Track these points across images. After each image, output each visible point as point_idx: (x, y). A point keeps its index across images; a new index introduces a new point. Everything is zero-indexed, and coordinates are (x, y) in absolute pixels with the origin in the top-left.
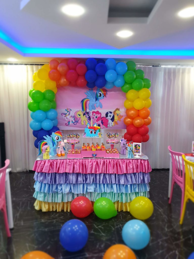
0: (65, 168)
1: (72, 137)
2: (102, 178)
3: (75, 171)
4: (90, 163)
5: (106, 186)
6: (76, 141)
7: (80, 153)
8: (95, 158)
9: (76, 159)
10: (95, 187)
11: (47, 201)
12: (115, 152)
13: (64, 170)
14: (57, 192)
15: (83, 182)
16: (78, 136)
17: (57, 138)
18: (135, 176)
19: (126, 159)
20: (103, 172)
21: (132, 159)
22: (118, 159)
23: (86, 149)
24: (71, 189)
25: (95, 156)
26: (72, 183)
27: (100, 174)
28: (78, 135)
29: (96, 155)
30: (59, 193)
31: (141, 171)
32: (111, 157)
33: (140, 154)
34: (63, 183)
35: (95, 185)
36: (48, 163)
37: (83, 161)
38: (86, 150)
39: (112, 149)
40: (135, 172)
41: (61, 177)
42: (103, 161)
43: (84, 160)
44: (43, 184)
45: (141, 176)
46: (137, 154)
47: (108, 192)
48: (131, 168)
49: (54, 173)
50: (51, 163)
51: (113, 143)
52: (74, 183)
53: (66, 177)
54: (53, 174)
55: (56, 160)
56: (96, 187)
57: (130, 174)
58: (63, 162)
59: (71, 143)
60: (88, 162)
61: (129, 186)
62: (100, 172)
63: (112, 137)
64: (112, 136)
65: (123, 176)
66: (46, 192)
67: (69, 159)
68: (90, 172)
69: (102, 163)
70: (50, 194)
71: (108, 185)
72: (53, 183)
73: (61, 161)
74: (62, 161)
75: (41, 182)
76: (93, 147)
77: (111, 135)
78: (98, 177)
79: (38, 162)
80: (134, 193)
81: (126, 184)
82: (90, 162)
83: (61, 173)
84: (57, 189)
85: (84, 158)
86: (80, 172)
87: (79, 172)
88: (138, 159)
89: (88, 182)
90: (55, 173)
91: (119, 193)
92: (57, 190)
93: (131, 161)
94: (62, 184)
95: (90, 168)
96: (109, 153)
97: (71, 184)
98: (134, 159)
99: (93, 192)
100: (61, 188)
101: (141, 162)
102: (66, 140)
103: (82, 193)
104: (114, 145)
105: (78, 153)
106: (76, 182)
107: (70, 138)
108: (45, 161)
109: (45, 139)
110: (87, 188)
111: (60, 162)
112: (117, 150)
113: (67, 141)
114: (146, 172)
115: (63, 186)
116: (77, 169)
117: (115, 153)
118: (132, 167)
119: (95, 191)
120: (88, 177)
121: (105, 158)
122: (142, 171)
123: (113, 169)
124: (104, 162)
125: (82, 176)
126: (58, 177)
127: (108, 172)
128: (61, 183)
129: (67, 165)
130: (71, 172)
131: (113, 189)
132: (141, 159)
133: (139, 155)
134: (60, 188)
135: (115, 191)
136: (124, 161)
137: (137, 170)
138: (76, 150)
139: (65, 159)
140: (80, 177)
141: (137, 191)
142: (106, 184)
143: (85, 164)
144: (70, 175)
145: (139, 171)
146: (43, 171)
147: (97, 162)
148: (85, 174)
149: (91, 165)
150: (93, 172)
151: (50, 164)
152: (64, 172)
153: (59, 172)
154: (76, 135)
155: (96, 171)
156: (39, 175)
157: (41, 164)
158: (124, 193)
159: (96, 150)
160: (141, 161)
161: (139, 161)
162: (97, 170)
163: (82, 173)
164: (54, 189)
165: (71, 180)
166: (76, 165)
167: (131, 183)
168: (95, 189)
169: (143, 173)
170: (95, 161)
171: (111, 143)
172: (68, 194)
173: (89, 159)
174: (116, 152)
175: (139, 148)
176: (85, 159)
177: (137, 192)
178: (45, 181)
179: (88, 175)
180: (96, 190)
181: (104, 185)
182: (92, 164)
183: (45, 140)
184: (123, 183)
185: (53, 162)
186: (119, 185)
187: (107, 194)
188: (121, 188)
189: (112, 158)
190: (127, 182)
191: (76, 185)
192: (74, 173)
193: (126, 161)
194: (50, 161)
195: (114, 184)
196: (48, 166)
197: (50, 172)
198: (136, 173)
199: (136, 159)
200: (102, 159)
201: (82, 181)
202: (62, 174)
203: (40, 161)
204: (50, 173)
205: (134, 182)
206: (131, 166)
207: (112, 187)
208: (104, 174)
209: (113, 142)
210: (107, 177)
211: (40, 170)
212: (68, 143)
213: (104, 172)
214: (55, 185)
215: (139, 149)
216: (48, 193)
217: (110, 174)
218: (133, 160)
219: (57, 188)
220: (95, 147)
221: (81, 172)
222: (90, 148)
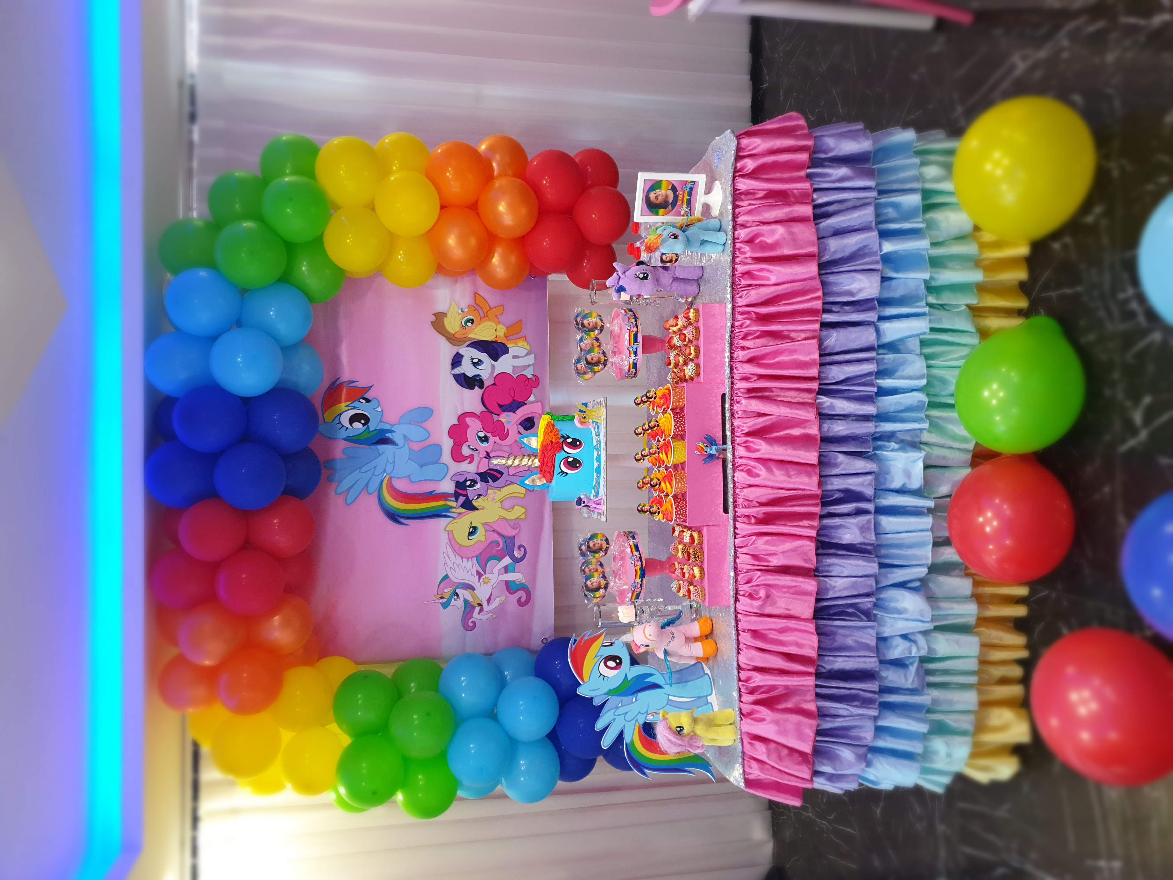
0: (792, 624)
1: (604, 577)
2: (842, 406)
3: (805, 561)
4: (758, 476)
5: (887, 383)
6: (624, 551)
7: (696, 535)
8: (729, 445)
9: (736, 557)
10: (897, 446)
11: (971, 718)
12: (689, 332)
13: (802, 625)
14: (923, 660)
15: (866, 512)
16: (599, 541)
17: (611, 664)
18: (830, 209)
19: (733, 262)
20: (807, 398)
21: (734, 229)
22: (733, 309)
23: (675, 497)
24: (902, 585)
25: (714, 448)
26: (872, 582)
27: (823, 416)
28: (591, 544)
29: (711, 442)
30: (930, 650)
31: (802, 173)
32: (723, 351)
33: (701, 179)
34: (873, 632)
35: (880, 443)
36: (762, 720)
37: (748, 517)
38: (680, 499)
39: (674, 347)
40: (807, 210)
41: (836, 645)
42: (743, 401)
43: (741, 511)
44: (881, 743)
45: (833, 178)
46: (700, 198)
47: (925, 371)
48: (786, 235)
49: (817, 686)
50: (757, 702)
51: (636, 341)
52: (876, 565)
53: (841, 613)
54: (819, 690)
55: (744, 675)
56: (890, 436)
57: (818, 239)
58: (755, 634)
59: (638, 580)
60: (751, 486)
61: (888, 247)
62: (809, 415)
63: (599, 346)
64: (596, 349)
65: (832, 278)
66: (922, 728)
67: (736, 600)
68: (809, 475)
69: (756, 405)
70: (935, 701)
71: (882, 368)
72: (874, 686)
73: (749, 647)
74: (746, 638)
75: (869, 756)
76: (663, 456)
77: (589, 352)
78: (839, 428)
79: (751, 777)
80: (931, 215)
81: (877, 262)
82: (750, 473)
83: (819, 641)
84: (907, 662)
85: (726, 511)
86: (813, 533)
87: (810, 538)
88: (735, 190)
89: (869, 484)
90: (818, 675)
91: (930, 305)
92: (912, 664)
93: (742, 233)
94: (877, 634)
95: (790, 476)
96: (698, 366)
97: (877, 583)
98: (735, 216)
99: (922, 454)
100: (899, 640)
101: (753, 175)
102: (620, 609)
103: (927, 521)
104: (644, 337)
105: (701, 544)
106: (869, 552)
107: (606, 588)
108: (746, 740)
109: (620, 736)
110: (901, 491)
111: (754, 653)
112: (677, 318)
113: (622, 603)
114: (810, 143)
115: (887, 632)
116: (795, 550)
117: (697, 329)
118: (780, 230)
119: (915, 445)
120: (837, 484)
121: (727, 391)
122: (800, 166)
123: (793, 340)
124: (753, 393)
125: (837, 521)
126: (840, 659)
127: (813, 372)
128: (872, 642)
129: (768, 610)
130: (810, 585)
131: (902, 340)
132: (735, 171)
133: (709, 190)
134: (897, 646)
135: (920, 326)
136: (748, 274)
137: (794, 196)
138: (680, 555)
139: (733, 622)
140: (841, 531)
141: (913, 200)
142: (876, 378)
143: (761, 504)
144: (827, 590)
145: (806, 186)
146: (807, 748)
147: (754, 434)
148: (824, 504)
149: (769, 470)
150: (812, 457)
151: (764, 712)
152: (811, 627)
153: (811, 652)
154: (594, 551)
155: (806, 440)
156: (827, 769)
157: (764, 758)
158: (926, 276)
159: (679, 443)
160: (742, 176)
161: (744, 184)
162: (796, 432)
163: (815, 523)
164: (903, 681)
165: (854, 586)
166: (770, 558)
167: (875, 234)
168: (902, 441)
169: (815, 163)
170: (748, 449)
171: (636, 353)
172: (931, 599)
173: (734, 483)
174: (690, 324)
175: (664, 185)
176: (735, 502)
177: (924, 198)
178: (862, 735)
179: (829, 487)
180: (908, 438)
181: (883, 392)
182: (764, 461)
183: (627, 739)
184: (876, 279)
185: (752, 692)
186: (884, 302)
187: (935, 371)
188: (898, 294)
189: (727, 349)
190: (864, 256)
191: (883, 552)
192: (816, 570)
193: (745, 264)
194: (746, 708)
195: (878, 331)
196: (776, 722)
197: (811, 707)
198: (815, 207)
199: (735, 207)
200: (735, 408)
201: (863, 519)
202: (824, 638)
203: (750, 767)
204: (818, 708)
205: (867, 215)
206: (777, 237)
207: (892, 347)
208: (822, 392)
209: (627, 343)
210: (842, 377)
211: (797, 767)
212: (637, 597)
213: (809, 391)
214: (884, 674)
215: (674, 189)
216: (929, 711)
217: (821, 355)
218: (741, 219)
219: (899, 664)
220: (666, 447)
221: (811, 527)
222: (668, 478)
